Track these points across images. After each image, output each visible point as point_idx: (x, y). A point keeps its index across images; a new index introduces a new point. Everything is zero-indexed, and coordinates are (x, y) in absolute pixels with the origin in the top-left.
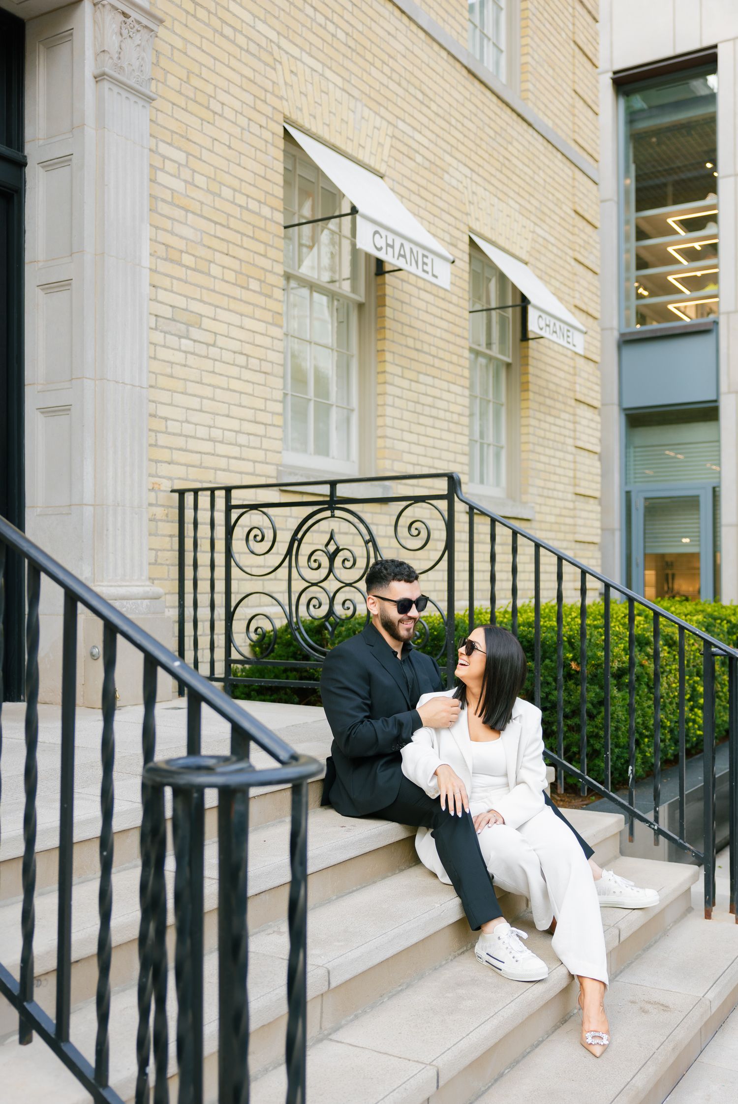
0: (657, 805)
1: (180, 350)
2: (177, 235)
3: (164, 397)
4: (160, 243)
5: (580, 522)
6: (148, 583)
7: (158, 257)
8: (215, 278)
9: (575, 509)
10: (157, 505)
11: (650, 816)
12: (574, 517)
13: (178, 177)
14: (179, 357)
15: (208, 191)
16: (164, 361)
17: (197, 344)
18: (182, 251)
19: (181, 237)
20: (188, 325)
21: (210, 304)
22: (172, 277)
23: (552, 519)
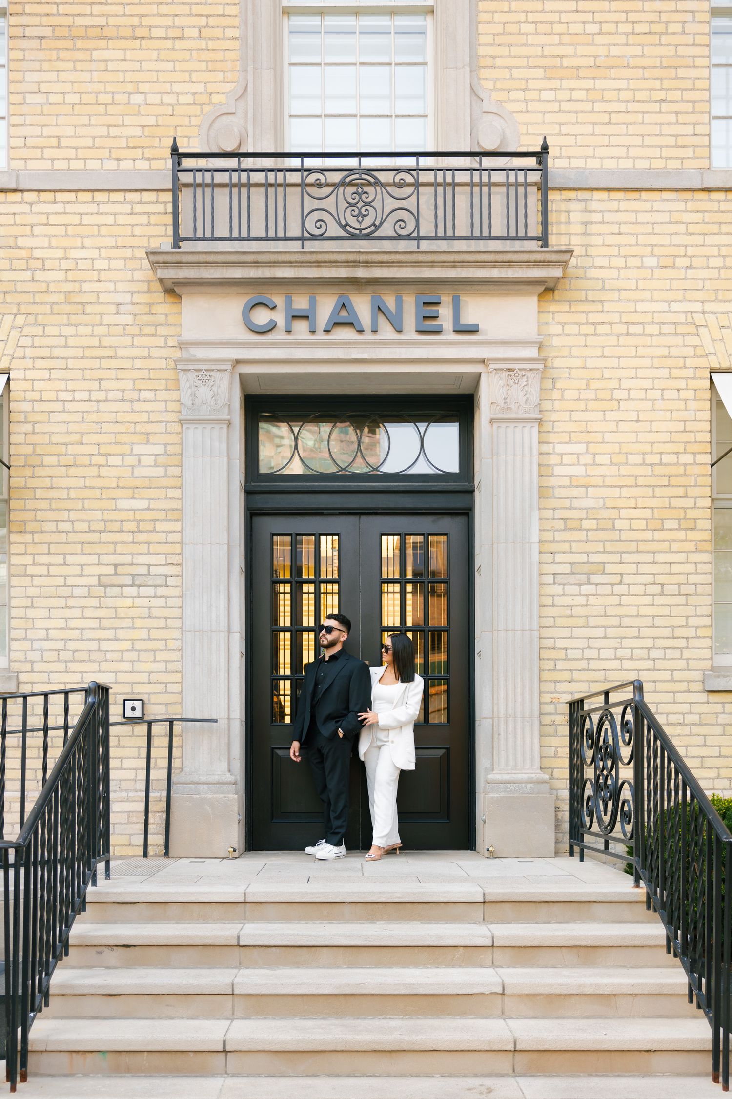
1: (580, 595)
2: (576, 509)
3: (566, 632)
4: (558, 519)
6: (539, 771)
7: (557, 530)
8: (620, 530)
10: (556, 714)
13: (578, 464)
14: (582, 600)
15: (612, 463)
16: (564, 606)
17: (598, 587)
18: (581, 520)
19: (581, 509)
20: (588, 574)
21: (615, 552)
22: (570, 542)
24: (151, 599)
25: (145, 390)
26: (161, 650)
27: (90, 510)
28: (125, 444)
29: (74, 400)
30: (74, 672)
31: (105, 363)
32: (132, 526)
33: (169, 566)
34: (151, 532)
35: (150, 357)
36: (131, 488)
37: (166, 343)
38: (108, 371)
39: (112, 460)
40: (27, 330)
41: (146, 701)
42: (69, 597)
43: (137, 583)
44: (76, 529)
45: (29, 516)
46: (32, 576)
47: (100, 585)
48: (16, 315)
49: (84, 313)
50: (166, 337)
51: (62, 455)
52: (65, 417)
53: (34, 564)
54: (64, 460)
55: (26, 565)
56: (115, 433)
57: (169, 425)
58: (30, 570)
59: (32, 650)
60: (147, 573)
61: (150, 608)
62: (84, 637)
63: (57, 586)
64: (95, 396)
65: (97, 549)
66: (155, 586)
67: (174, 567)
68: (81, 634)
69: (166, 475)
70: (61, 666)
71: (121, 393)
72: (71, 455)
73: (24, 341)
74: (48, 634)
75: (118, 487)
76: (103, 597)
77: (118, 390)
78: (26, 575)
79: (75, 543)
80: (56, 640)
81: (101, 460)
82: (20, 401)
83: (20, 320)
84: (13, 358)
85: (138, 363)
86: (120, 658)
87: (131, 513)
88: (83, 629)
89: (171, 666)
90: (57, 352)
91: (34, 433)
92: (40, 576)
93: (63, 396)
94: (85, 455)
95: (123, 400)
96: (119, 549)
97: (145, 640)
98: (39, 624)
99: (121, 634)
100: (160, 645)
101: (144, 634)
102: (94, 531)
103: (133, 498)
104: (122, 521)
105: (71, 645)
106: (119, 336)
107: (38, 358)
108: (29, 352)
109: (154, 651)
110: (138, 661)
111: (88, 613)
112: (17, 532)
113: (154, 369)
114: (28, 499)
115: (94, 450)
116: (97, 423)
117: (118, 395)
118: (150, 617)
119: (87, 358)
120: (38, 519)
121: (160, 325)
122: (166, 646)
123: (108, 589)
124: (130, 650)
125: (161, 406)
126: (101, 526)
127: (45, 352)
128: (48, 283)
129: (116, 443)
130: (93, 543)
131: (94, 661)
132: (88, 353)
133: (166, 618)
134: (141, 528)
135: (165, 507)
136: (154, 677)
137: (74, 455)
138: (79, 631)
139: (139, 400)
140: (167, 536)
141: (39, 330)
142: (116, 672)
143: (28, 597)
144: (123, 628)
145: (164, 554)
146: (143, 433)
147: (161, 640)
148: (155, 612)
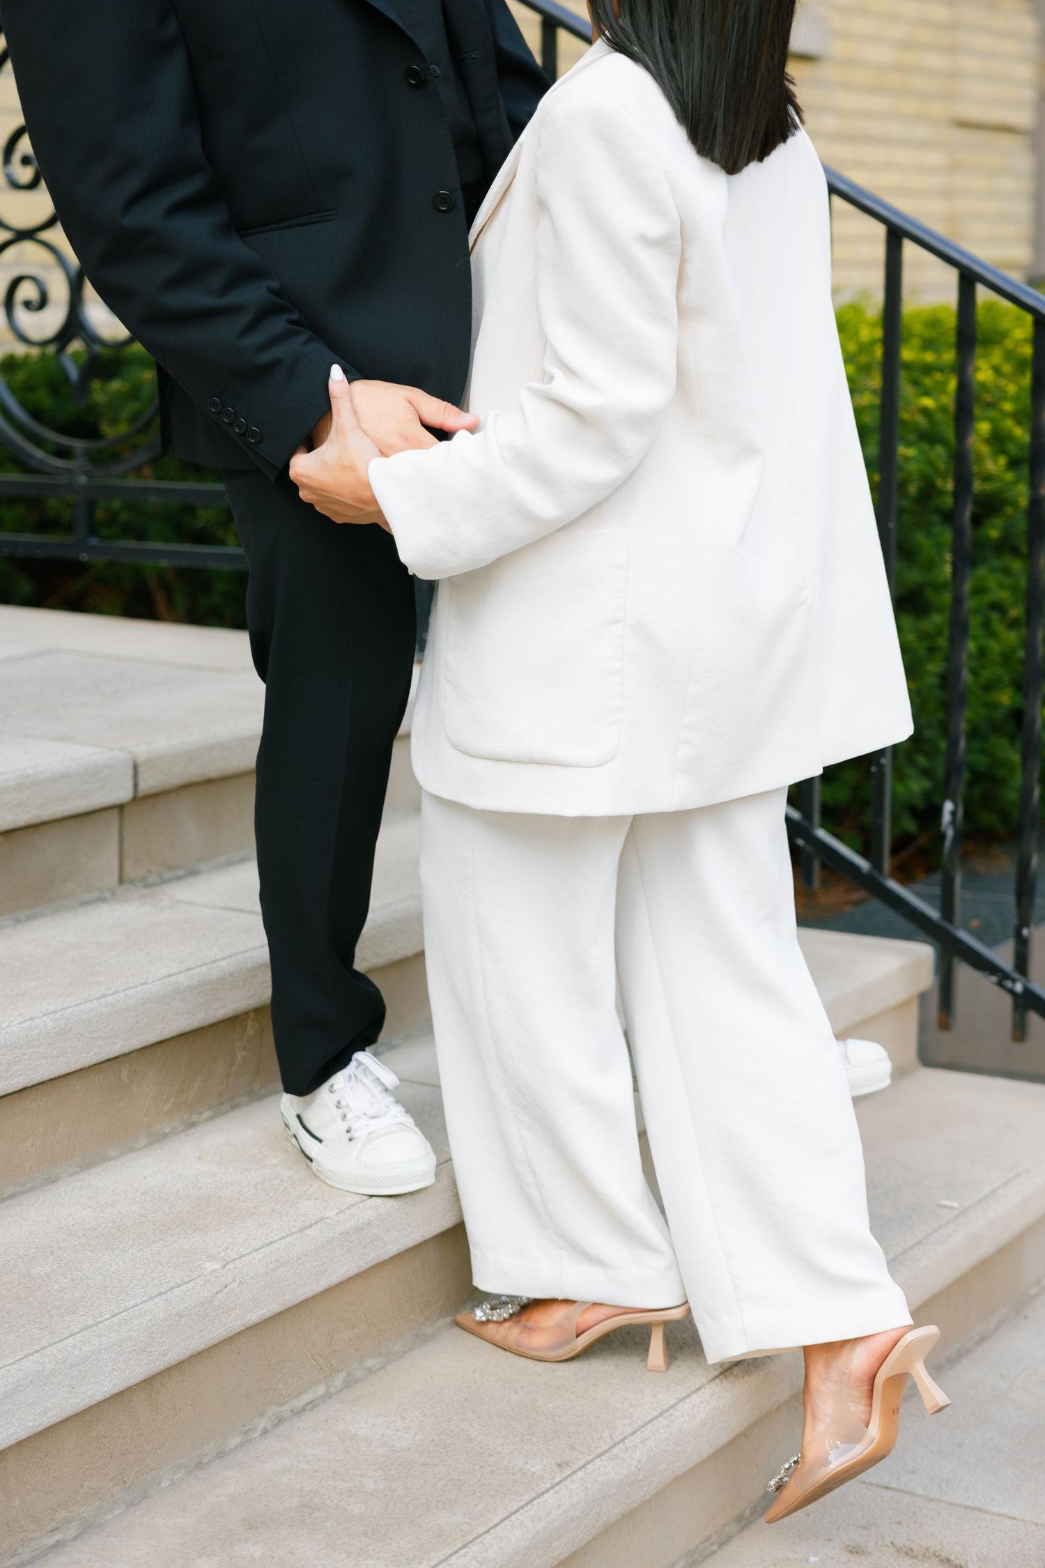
0: (1024, 921)
5: (970, 64)
9: (954, 26)
11: (1003, 956)
12: (950, 50)
23: (880, 54)
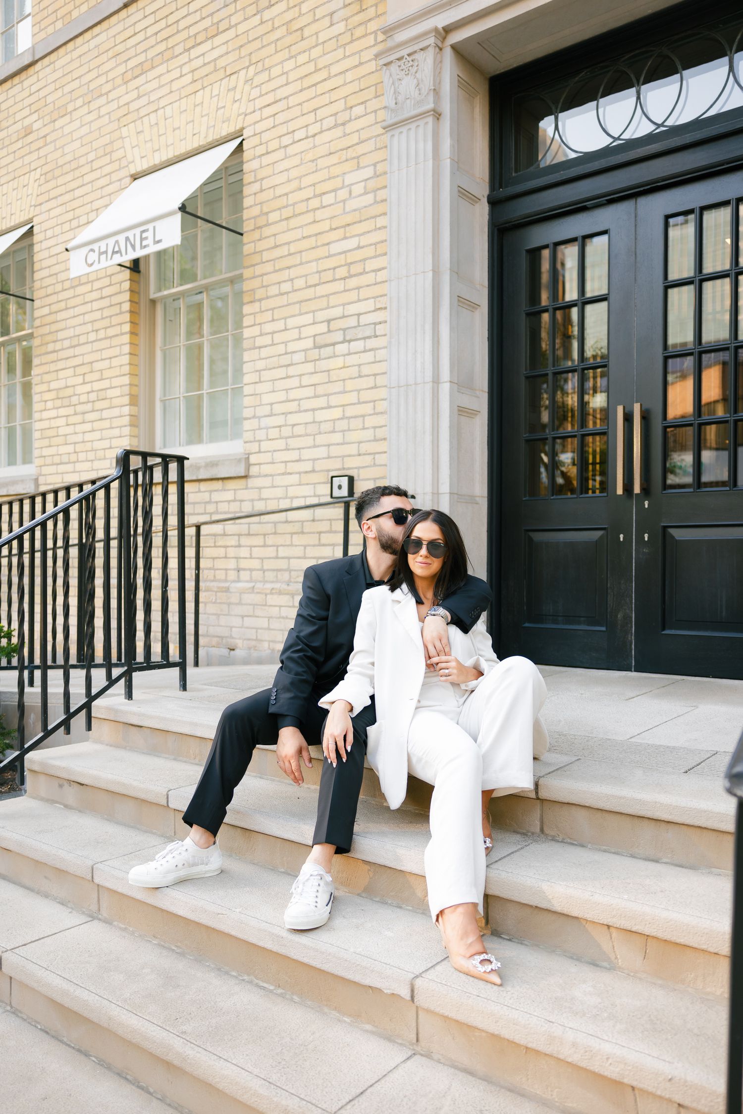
24: (362, 354)
25: (356, 106)
26: (370, 415)
27: (307, 262)
28: (338, 176)
29: (294, 142)
30: (293, 449)
31: (320, 89)
32: (342, 272)
33: (378, 312)
34: (361, 274)
35: (361, 64)
36: (342, 227)
37: (376, 40)
38: (323, 96)
39: (328, 199)
40: (257, 80)
41: (356, 478)
42: (289, 365)
43: (348, 338)
44: (295, 288)
45: (256, 283)
46: (260, 348)
47: (315, 347)
48: (248, 67)
49: (303, 39)
50: (375, 32)
51: (284, 207)
52: (286, 164)
53: (261, 335)
54: (287, 212)
55: (255, 337)
56: (328, 167)
57: (378, 139)
58: (260, 342)
59: (260, 429)
60: (356, 324)
61: (359, 365)
62: (302, 409)
63: (279, 355)
64: (313, 130)
65: (312, 306)
66: (364, 338)
67: (383, 311)
68: (299, 405)
69: (376, 202)
70: (281, 444)
71: (333, 118)
72: (291, 205)
73: (255, 93)
74: (271, 410)
75: (331, 229)
76: (318, 360)
77: (331, 116)
78: (255, 348)
79: (294, 303)
80: (279, 414)
81: (315, 203)
82: (251, 160)
83: (252, 70)
84: (246, 115)
85: (349, 76)
86: (332, 429)
87: (343, 256)
88: (301, 399)
89: (380, 433)
90: (281, 93)
91: (262, 191)
92: (266, 346)
93: (286, 140)
94: (303, 201)
95: (336, 126)
96: (333, 300)
97: (354, 404)
98: (266, 399)
99: (334, 400)
100: (368, 409)
101: (352, 398)
102: (310, 286)
103: (345, 238)
104: (334, 269)
105: (292, 419)
106: (333, 51)
107: (265, 107)
108: (259, 103)
109: (363, 416)
110: (349, 430)
111: (306, 381)
112: (248, 303)
113: (364, 76)
114: (257, 264)
115: (309, 193)
116: (313, 161)
117: (330, 122)
118: (360, 376)
119: (305, 89)
120: (264, 284)
121: (370, 20)
122: (374, 409)
123: (322, 350)
124: (342, 419)
125: (371, 119)
126: (314, 279)
127: (269, 99)
128: (272, 19)
129: (330, 179)
130: (309, 300)
131: (310, 435)
132: (307, 82)
133: (375, 375)
134: (353, 272)
135: (374, 240)
136: (364, 448)
137: (294, 204)
138: (297, 403)
139: (350, 120)
140: (376, 275)
141: (264, 76)
142: (329, 445)
143: (257, 371)
144: (335, 393)
145: (373, 298)
146: (354, 158)
147: (370, 402)
148: (366, 370)
